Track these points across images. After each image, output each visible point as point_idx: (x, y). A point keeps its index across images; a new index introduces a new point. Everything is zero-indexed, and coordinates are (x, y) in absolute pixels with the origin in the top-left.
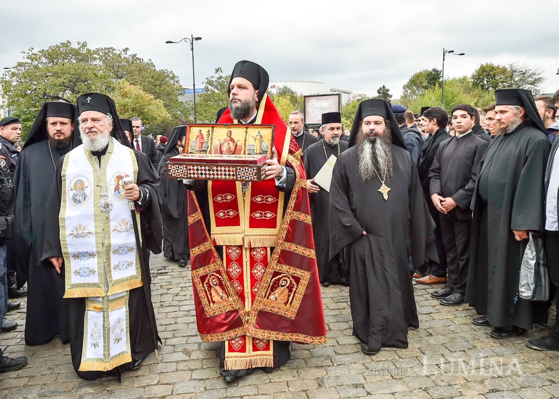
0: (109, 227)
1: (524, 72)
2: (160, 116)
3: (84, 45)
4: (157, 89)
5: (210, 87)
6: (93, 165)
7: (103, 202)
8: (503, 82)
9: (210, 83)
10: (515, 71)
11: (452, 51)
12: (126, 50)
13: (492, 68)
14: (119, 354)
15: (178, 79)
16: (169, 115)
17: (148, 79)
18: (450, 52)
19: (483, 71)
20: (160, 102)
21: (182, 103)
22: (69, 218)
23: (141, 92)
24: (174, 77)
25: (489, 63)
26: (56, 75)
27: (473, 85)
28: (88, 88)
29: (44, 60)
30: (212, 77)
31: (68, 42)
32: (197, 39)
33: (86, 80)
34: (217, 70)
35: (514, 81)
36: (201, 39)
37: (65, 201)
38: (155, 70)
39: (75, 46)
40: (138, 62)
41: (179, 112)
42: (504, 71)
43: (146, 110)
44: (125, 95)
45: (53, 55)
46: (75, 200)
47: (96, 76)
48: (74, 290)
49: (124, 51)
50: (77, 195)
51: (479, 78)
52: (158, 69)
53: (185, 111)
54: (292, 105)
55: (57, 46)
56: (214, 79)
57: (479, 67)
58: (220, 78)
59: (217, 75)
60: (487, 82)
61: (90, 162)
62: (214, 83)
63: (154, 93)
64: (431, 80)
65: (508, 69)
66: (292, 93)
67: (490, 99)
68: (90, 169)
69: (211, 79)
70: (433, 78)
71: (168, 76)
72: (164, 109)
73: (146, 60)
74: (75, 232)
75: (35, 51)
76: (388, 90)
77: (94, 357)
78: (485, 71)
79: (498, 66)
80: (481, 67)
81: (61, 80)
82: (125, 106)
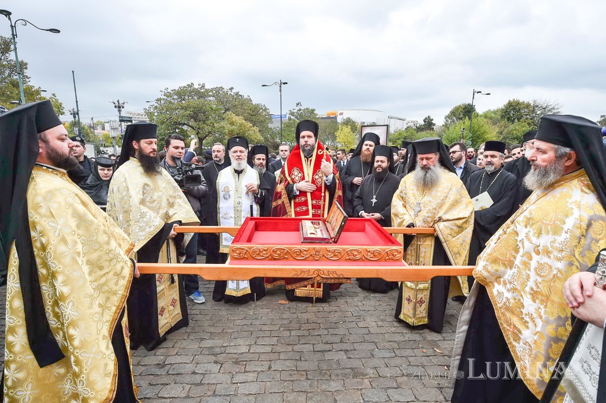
0: (241, 215)
1: (544, 107)
2: (256, 139)
3: (203, 86)
4: (253, 118)
5: (292, 117)
6: (235, 178)
7: (238, 200)
8: (527, 115)
9: (292, 114)
10: (537, 106)
11: (480, 92)
12: (232, 89)
13: (518, 103)
14: (244, 288)
15: (269, 111)
16: (262, 138)
17: (247, 111)
18: (478, 92)
19: (510, 106)
20: (256, 129)
21: (271, 129)
22: (222, 207)
23: (244, 121)
24: (266, 109)
25: (515, 100)
26: (185, 108)
27: (501, 117)
28: (206, 118)
29: (175, 97)
30: (294, 110)
31: (192, 84)
32: (284, 83)
33: (204, 112)
34: (298, 104)
35: (536, 114)
36: (287, 83)
37: (219, 198)
38: (252, 104)
39: (196, 86)
40: (240, 97)
41: (269, 136)
42: (528, 106)
43: (246, 134)
44: (232, 124)
45: (181, 93)
46: (225, 198)
47: (212, 109)
48: (224, 249)
49: (230, 89)
50: (225, 195)
51: (507, 111)
52: (254, 103)
53: (273, 135)
54: (352, 133)
55: (184, 87)
56: (295, 111)
57: (507, 102)
58: (300, 110)
59: (297, 108)
60: (513, 115)
61: (233, 176)
62: (295, 114)
63: (251, 121)
64: (465, 112)
65: (532, 105)
66: (354, 123)
67: (514, 129)
68: (233, 180)
69: (293, 111)
70: (468, 111)
71: (262, 109)
72: (259, 134)
73: (245, 97)
74: (224, 216)
75: (169, 90)
76: (432, 120)
77: (232, 288)
78: (512, 106)
79: (523, 102)
80: (509, 103)
81: (189, 112)
82: (232, 131)
